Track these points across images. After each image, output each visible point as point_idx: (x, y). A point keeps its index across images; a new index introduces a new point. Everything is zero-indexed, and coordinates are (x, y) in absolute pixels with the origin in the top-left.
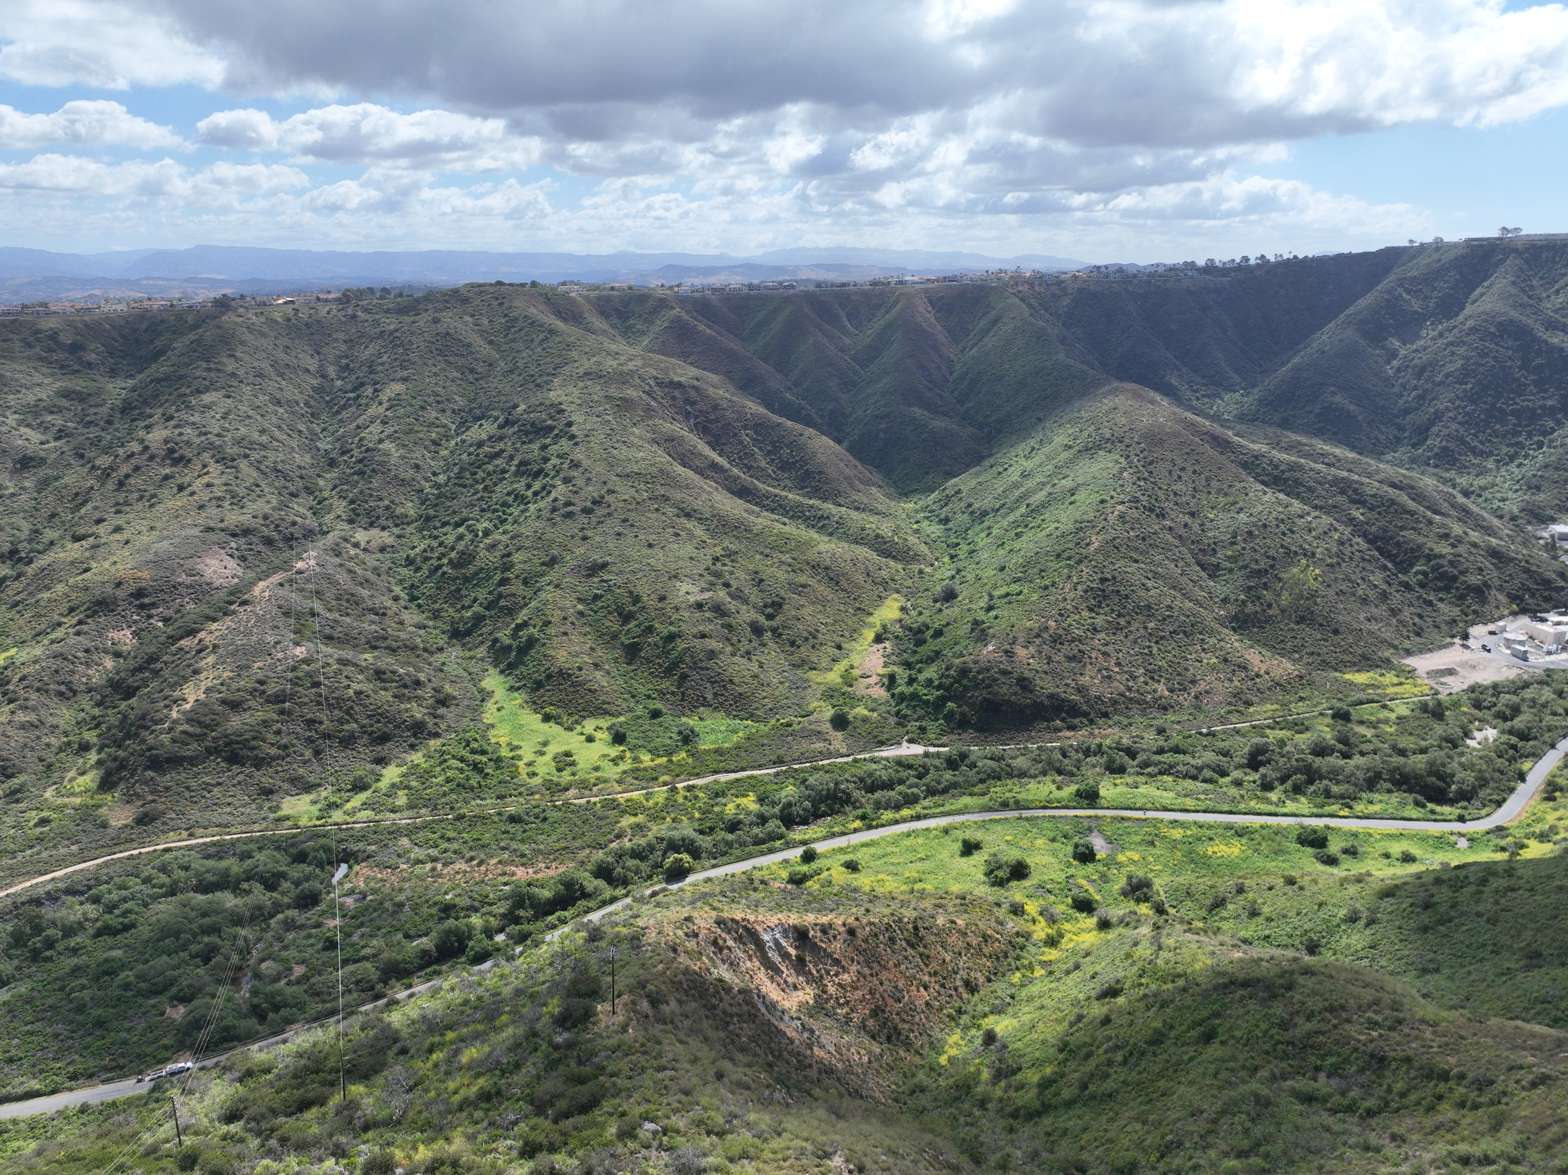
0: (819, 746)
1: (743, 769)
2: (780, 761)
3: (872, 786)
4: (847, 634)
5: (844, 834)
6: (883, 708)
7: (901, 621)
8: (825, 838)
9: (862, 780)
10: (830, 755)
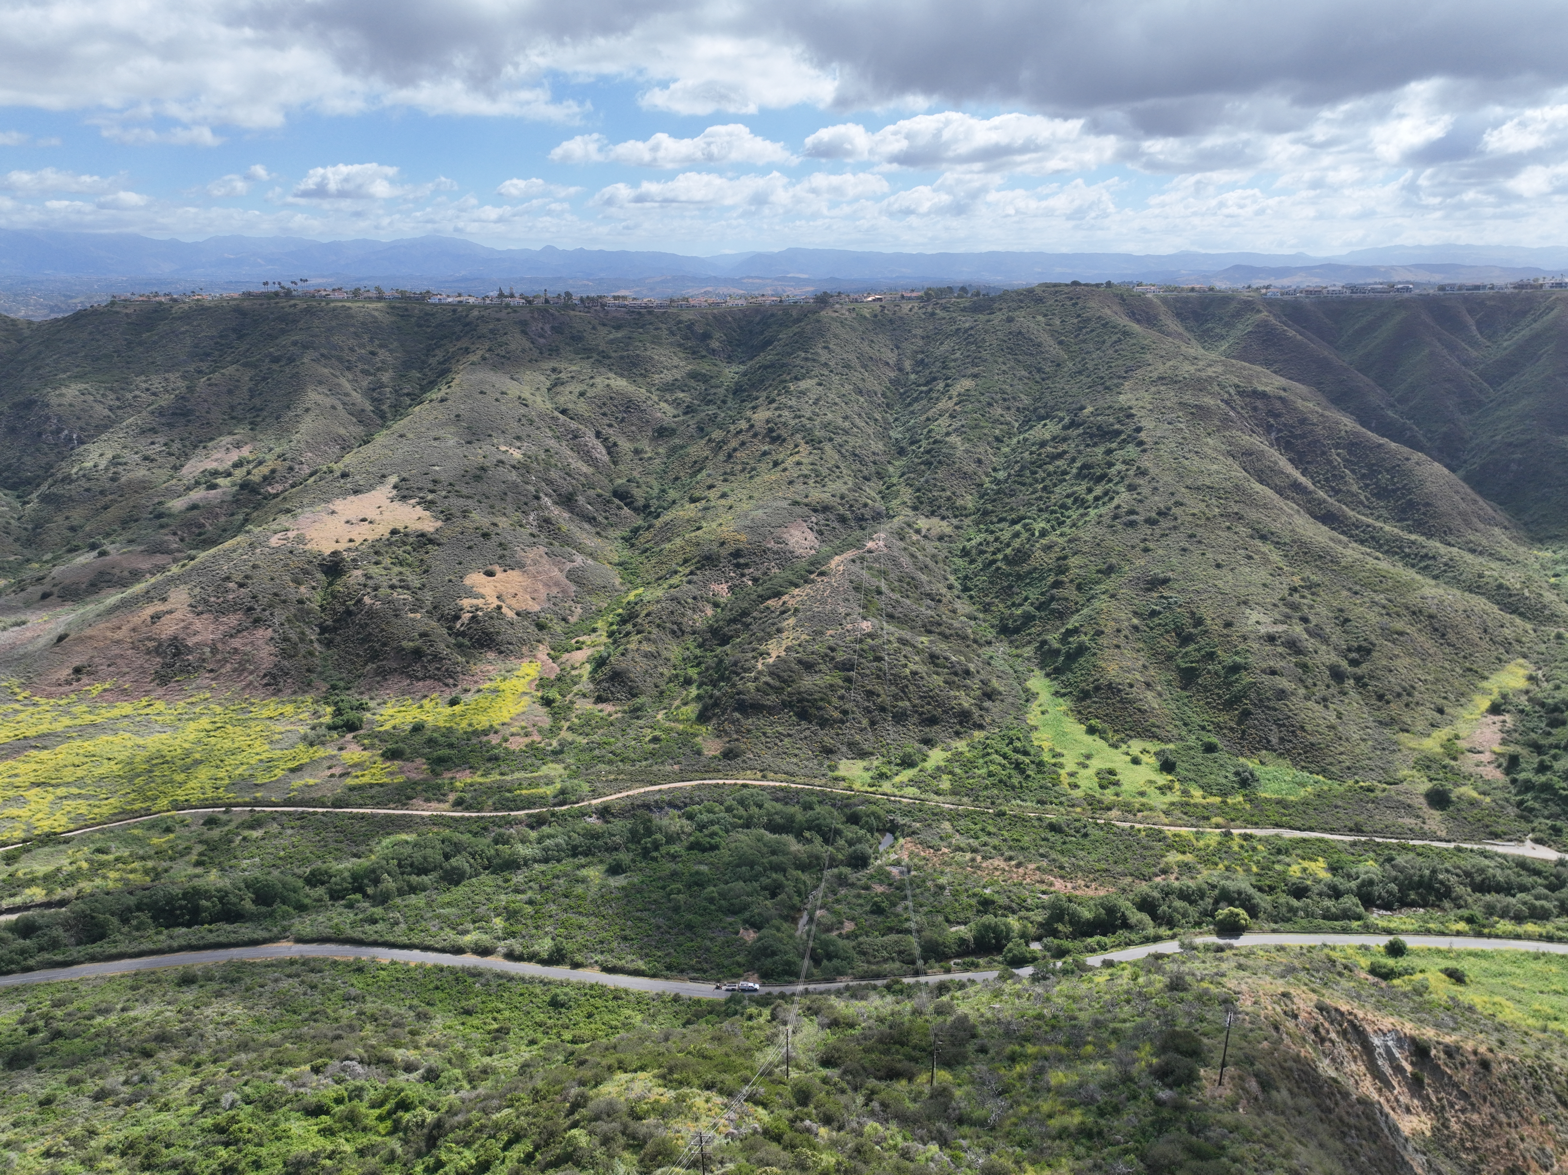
0: (1409, 822)
1: (1311, 829)
2: (1357, 829)
3: (1483, 886)
4: (1452, 697)
5: (1442, 934)
6: (1500, 794)
7: (1527, 692)
8: (1417, 933)
9: (1468, 874)
10: (1423, 836)
